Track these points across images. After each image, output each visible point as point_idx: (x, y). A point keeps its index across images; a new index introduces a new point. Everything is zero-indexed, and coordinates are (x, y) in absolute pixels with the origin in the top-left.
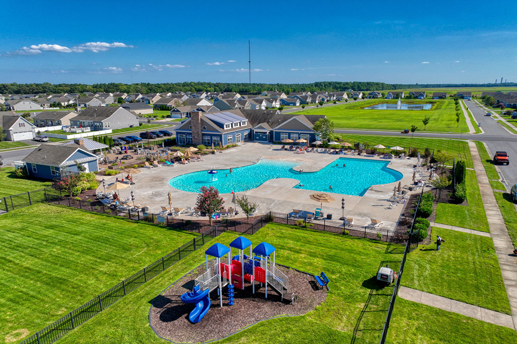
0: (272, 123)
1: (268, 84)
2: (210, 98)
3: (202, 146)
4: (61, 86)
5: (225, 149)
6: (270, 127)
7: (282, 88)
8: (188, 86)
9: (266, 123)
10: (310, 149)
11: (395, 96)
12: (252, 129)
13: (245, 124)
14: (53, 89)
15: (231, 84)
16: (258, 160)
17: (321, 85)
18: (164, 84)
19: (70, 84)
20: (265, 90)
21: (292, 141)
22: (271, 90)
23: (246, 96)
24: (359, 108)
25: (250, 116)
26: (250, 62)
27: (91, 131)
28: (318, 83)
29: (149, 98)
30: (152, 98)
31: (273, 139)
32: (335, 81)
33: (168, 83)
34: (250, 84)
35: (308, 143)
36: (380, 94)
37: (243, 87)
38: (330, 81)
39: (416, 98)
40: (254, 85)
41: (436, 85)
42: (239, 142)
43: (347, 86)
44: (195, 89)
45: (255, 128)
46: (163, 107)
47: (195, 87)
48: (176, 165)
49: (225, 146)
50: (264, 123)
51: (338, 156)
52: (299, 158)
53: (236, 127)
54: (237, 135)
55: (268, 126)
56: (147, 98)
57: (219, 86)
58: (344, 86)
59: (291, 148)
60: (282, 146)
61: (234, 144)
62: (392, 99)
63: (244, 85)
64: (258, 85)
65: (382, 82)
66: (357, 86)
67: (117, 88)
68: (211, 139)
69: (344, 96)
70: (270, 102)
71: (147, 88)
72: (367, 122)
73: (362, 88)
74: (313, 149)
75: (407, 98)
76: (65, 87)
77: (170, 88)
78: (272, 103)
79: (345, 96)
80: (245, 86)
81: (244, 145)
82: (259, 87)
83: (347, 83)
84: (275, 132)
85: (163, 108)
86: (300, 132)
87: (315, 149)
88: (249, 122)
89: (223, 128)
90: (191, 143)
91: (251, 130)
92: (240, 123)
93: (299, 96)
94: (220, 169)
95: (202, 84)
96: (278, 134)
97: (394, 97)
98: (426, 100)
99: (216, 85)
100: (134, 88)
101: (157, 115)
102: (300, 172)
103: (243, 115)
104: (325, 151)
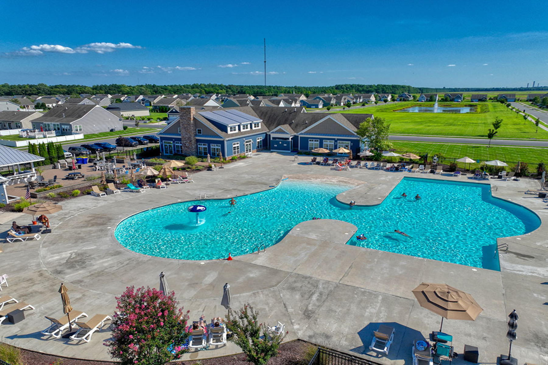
0: (297, 125)
1: (285, 86)
2: (220, 100)
3: (192, 159)
4: (57, 88)
5: (229, 162)
6: (294, 130)
7: (299, 90)
8: (197, 88)
9: (288, 125)
10: (354, 163)
11: (429, 98)
12: (267, 133)
13: (258, 126)
14: (49, 91)
15: (245, 86)
16: (278, 181)
17: (342, 88)
18: (171, 86)
19: (67, 85)
20: (282, 93)
21: (327, 151)
22: (289, 92)
23: (260, 98)
24: (392, 111)
25: (265, 116)
26: (265, 62)
27: (57, 136)
28: (339, 86)
29: (150, 100)
30: (153, 99)
31: (298, 147)
32: (357, 84)
33: (175, 85)
34: (265, 87)
35: (351, 155)
36: (412, 97)
37: (258, 90)
38: (352, 84)
39: (452, 100)
40: (269, 88)
41: (464, 89)
42: (250, 151)
43: (370, 89)
44: (205, 91)
45: (273, 133)
46: (163, 108)
47: (206, 89)
48: (146, 190)
49: (228, 158)
50: (285, 125)
51: (400, 175)
52: (341, 178)
53: (246, 130)
54: (247, 142)
55: (291, 129)
56: (147, 99)
57: (231, 87)
58: (367, 90)
59: (326, 160)
60: (312, 158)
61: (242, 155)
62: (425, 102)
63: (258, 87)
64: (274, 88)
65: (408, 85)
66: (381, 89)
67: (119, 90)
68: (209, 146)
69: (371, 98)
70: (289, 103)
71: (152, 90)
72: (411, 126)
73: (387, 91)
74: (359, 163)
75: (443, 100)
76: (62, 88)
77: (178, 90)
78: (291, 104)
79: (373, 98)
80: (260, 88)
81: (257, 156)
82: (276, 90)
83: (371, 86)
84: (300, 137)
85: (163, 110)
86: (336, 138)
87: (363, 163)
88: (263, 124)
89: (226, 132)
90: (180, 153)
91: (267, 135)
92: (251, 124)
93: (321, 97)
94: (215, 198)
95: (213, 86)
96: (305, 141)
97: (427, 99)
98: (465, 103)
99: (229, 88)
100: (137, 90)
101: (152, 117)
102: (351, 206)
103: (255, 114)
104: (378, 165)
